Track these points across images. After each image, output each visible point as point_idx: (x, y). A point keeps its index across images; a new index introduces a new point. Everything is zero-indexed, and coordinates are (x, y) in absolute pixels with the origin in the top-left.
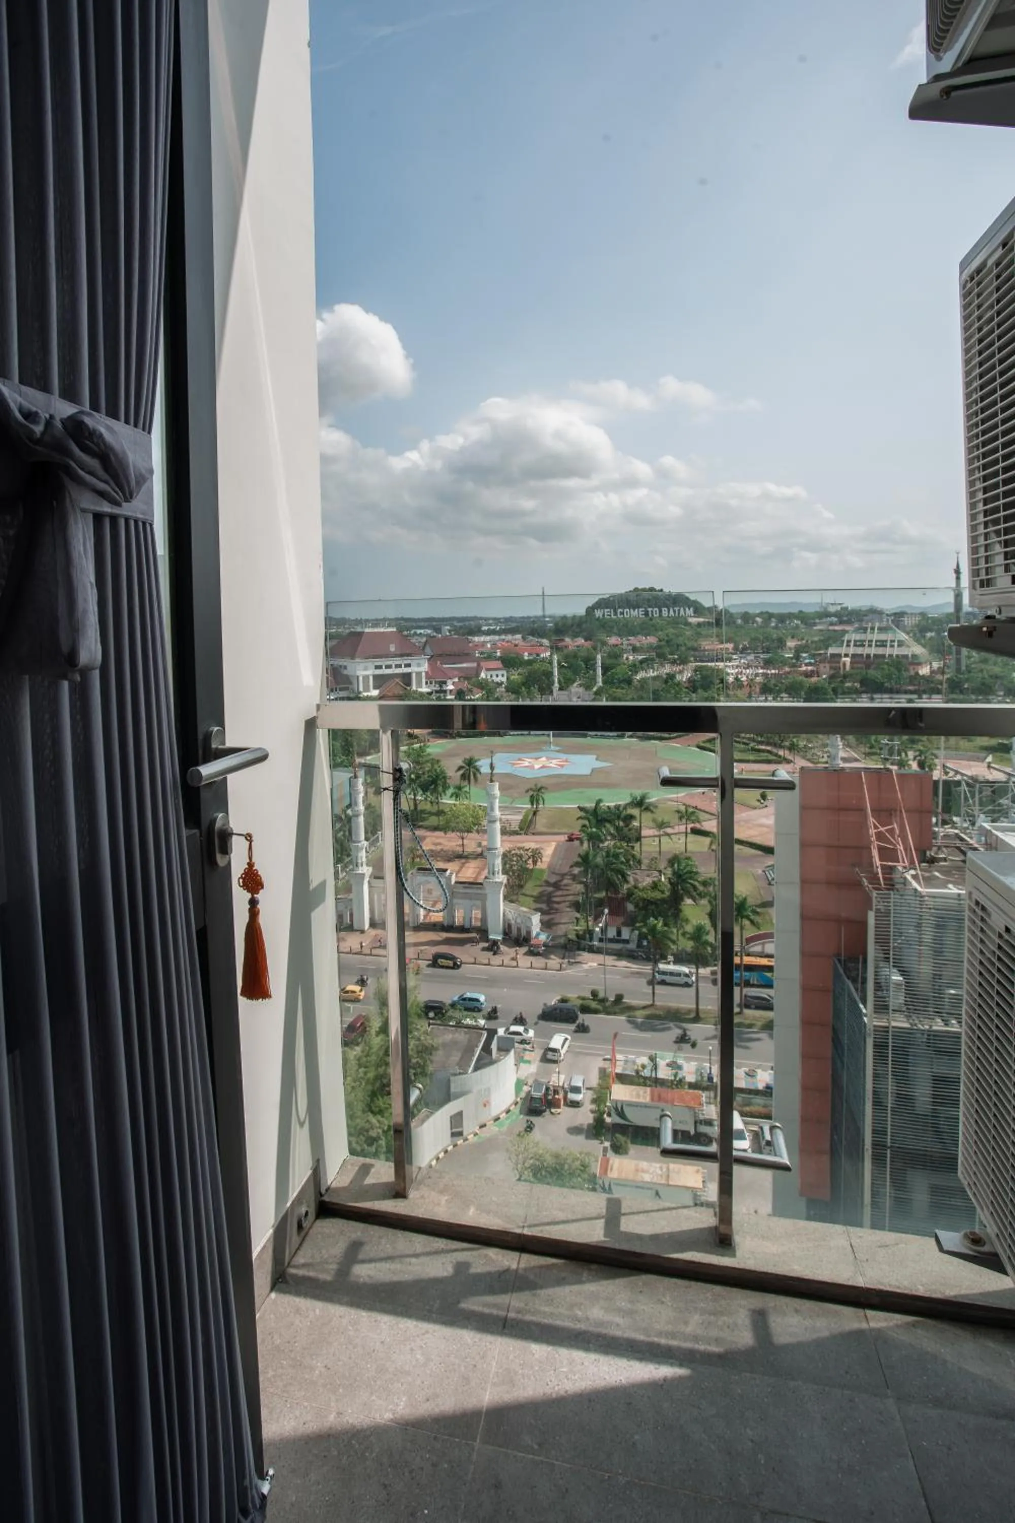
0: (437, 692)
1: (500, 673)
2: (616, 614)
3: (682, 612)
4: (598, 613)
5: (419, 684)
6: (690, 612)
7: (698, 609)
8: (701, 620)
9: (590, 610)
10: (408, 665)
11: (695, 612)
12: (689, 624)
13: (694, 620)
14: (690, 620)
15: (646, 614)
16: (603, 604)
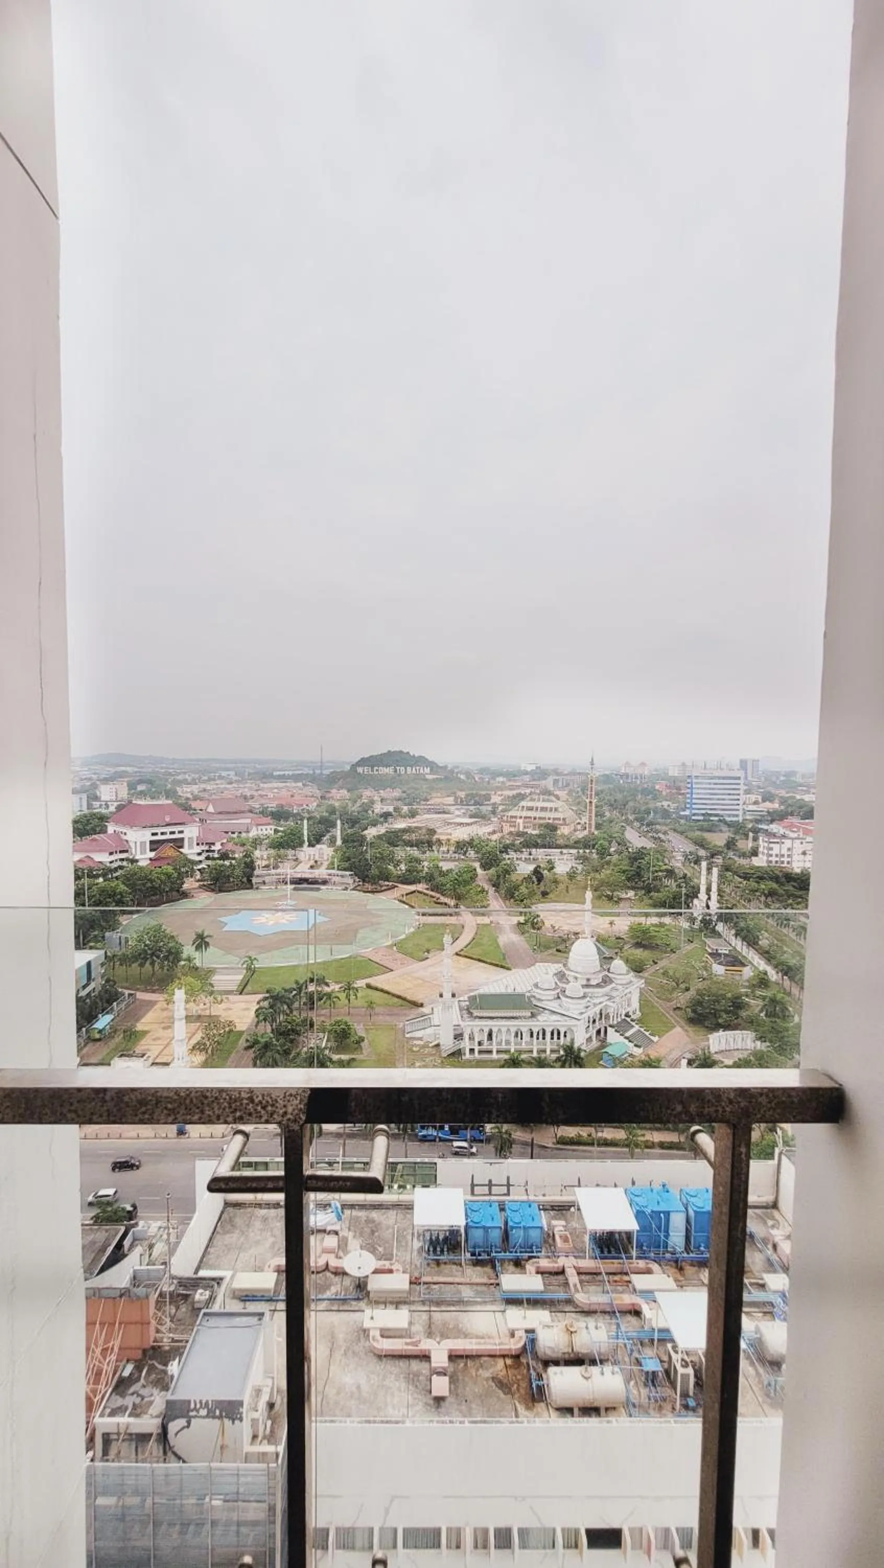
0: (207, 851)
1: (268, 827)
2: (372, 771)
3: (422, 771)
4: (360, 770)
5: (191, 847)
6: (427, 770)
7: (433, 766)
8: (435, 777)
9: (354, 766)
10: (181, 832)
11: (431, 770)
12: (427, 780)
13: (430, 777)
14: (427, 777)
15: (396, 771)
16: (363, 762)
